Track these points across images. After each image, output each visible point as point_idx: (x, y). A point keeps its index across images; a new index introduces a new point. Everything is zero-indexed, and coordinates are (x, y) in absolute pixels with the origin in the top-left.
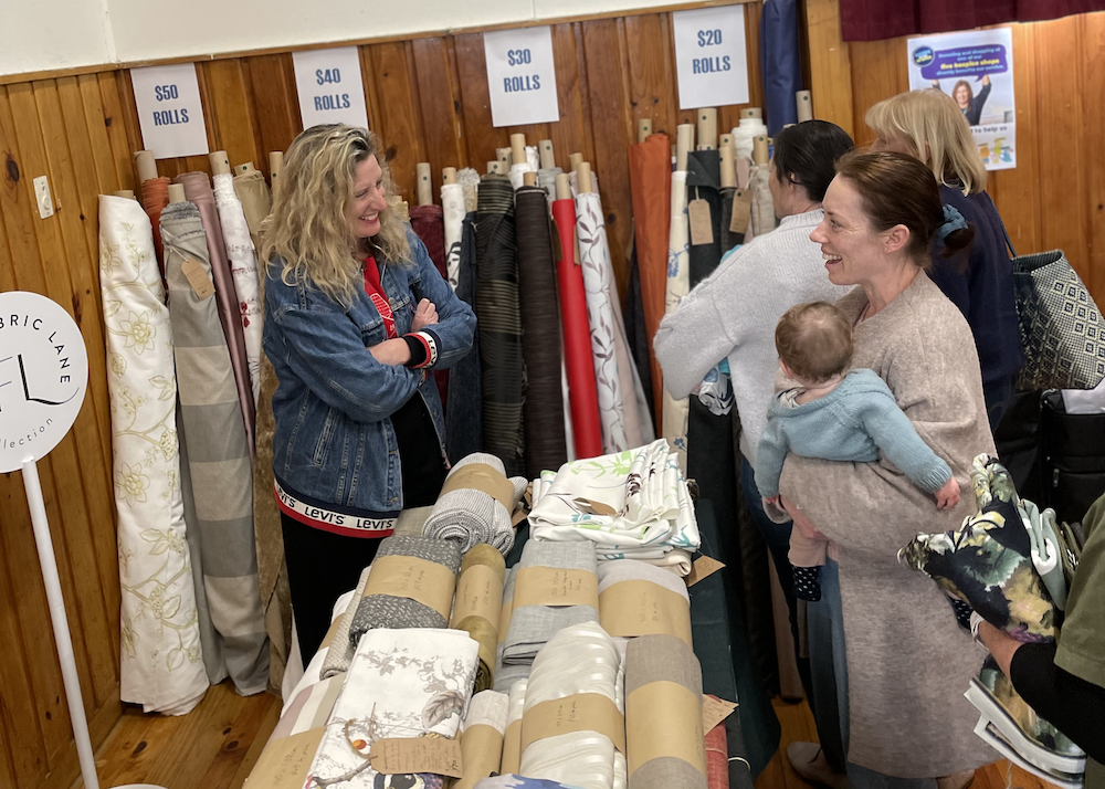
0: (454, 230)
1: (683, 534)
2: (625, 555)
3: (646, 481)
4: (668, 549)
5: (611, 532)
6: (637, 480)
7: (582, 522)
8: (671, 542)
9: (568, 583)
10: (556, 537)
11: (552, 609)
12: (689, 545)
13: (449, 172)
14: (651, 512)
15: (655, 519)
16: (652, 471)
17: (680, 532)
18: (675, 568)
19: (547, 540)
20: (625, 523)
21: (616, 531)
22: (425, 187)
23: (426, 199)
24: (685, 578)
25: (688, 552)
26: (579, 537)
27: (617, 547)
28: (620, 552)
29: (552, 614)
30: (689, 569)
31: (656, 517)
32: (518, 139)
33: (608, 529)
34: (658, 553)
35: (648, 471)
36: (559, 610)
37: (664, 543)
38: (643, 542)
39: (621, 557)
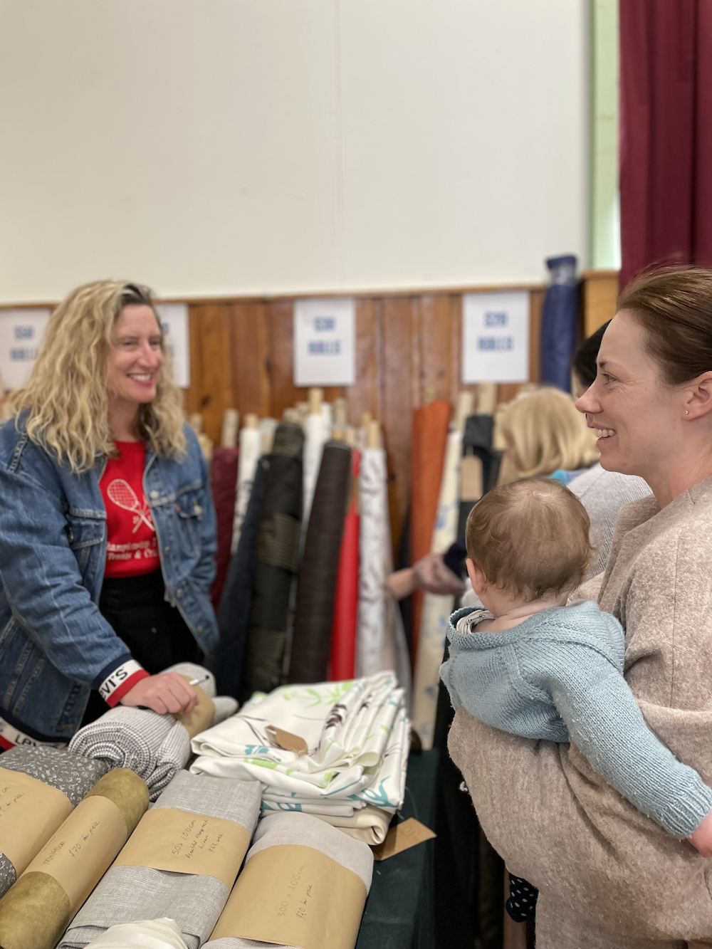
0: (247, 469)
1: (381, 789)
2: (304, 807)
3: (352, 716)
4: (358, 805)
5: (288, 773)
6: (341, 712)
7: (257, 755)
8: (364, 797)
9: (202, 837)
10: (217, 771)
11: (164, 876)
12: (387, 804)
13: (251, 419)
14: (343, 754)
15: (347, 764)
16: (364, 705)
17: (378, 784)
18: (365, 833)
19: (208, 774)
20: (310, 764)
21: (295, 773)
22: (229, 432)
23: (228, 441)
24: (376, 849)
25: (387, 813)
26: (246, 775)
27: (293, 794)
28: (298, 803)
29: (160, 883)
30: (382, 836)
31: (349, 761)
32: (316, 395)
33: (284, 769)
34: (346, 809)
35: (359, 703)
36: (172, 879)
37: (353, 797)
38: (324, 792)
39: (298, 809)
